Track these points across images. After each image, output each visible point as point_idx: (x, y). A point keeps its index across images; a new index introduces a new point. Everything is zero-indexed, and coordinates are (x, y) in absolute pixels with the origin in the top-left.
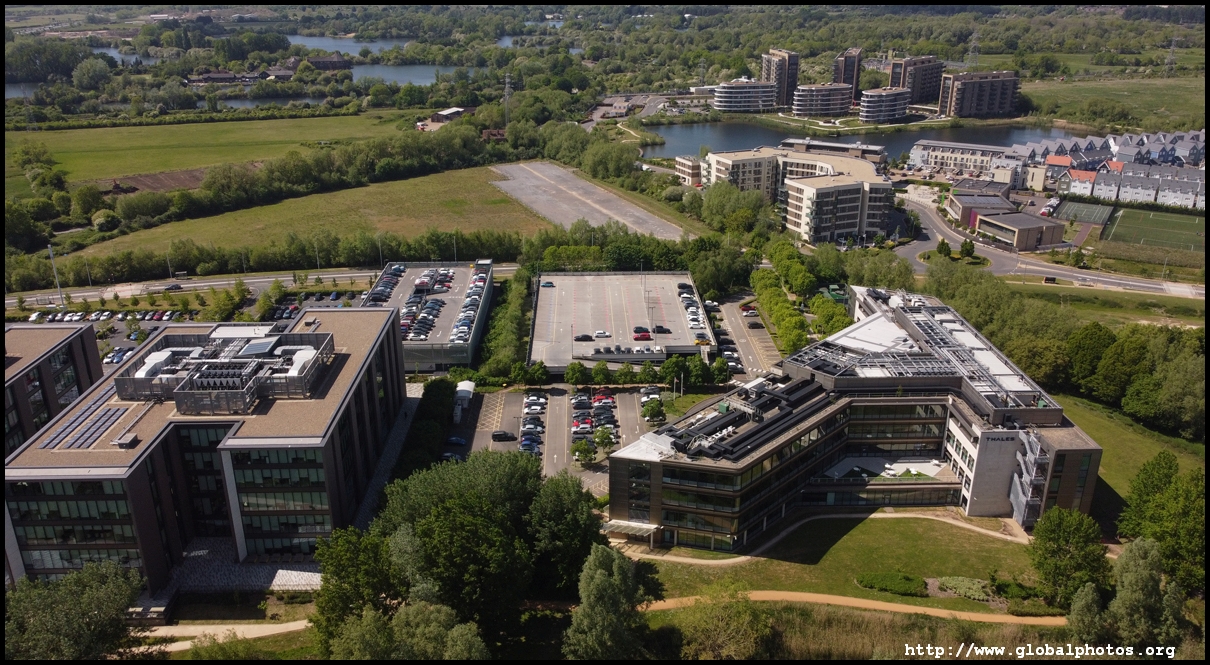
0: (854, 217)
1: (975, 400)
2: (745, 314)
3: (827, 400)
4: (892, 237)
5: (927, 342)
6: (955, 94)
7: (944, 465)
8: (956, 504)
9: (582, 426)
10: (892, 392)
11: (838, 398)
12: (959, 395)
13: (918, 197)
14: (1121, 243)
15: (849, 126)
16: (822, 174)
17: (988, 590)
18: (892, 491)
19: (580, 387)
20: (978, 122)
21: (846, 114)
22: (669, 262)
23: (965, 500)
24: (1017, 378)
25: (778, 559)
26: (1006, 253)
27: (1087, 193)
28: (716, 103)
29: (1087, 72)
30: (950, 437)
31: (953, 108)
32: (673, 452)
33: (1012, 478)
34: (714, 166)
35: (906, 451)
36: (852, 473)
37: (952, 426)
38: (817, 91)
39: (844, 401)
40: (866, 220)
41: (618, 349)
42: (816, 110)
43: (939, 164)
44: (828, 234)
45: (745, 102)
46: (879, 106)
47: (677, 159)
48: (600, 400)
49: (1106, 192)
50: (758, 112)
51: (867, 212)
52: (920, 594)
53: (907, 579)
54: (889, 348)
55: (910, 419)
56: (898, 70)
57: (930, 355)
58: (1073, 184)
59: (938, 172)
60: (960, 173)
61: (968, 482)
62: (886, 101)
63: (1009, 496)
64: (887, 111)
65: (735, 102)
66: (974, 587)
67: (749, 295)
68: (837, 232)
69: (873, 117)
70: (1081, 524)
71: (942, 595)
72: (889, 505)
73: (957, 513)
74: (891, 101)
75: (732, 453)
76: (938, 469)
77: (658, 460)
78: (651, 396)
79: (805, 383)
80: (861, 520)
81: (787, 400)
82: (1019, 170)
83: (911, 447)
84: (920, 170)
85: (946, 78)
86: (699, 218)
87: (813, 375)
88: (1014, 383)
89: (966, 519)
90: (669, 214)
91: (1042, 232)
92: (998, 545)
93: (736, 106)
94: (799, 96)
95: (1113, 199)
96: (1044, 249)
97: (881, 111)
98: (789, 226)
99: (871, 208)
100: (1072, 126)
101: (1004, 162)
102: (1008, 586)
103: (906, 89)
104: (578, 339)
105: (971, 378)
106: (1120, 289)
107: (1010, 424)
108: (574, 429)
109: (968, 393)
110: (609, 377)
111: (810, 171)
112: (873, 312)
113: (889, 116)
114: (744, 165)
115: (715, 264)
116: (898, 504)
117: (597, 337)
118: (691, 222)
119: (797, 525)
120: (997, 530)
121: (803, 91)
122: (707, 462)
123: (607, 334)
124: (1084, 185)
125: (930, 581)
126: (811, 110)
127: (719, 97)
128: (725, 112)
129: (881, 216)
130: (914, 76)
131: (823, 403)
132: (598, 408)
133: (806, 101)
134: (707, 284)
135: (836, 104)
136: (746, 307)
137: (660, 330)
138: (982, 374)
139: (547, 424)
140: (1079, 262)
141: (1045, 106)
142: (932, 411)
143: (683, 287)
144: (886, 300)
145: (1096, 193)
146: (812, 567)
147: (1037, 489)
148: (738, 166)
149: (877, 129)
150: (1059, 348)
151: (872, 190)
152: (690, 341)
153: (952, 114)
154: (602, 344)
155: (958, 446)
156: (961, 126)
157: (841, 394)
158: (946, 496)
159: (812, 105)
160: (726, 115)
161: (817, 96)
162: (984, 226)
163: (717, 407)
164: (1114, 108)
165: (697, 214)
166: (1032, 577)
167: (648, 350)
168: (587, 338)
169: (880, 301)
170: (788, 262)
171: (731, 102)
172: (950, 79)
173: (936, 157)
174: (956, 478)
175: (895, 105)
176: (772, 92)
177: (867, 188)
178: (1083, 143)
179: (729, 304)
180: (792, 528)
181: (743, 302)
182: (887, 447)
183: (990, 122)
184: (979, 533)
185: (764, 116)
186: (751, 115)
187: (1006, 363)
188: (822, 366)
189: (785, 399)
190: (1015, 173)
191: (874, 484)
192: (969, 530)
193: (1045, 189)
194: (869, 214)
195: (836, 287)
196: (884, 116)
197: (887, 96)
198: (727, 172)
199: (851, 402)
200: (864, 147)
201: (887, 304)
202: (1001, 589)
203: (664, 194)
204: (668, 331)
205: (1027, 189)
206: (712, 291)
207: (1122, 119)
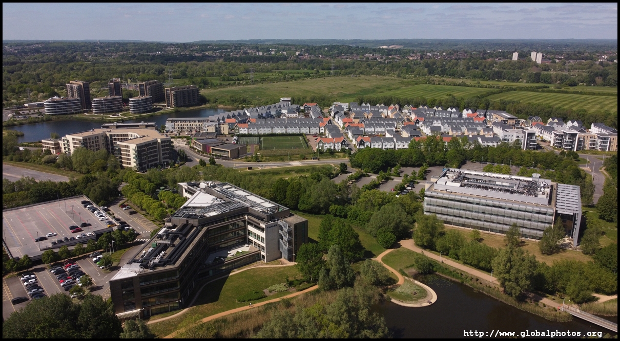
0: (156, 155)
1: (257, 214)
2: (124, 209)
3: (198, 230)
4: (177, 162)
5: (227, 197)
6: (172, 97)
7: (250, 246)
8: (260, 260)
9: (66, 281)
10: (223, 220)
11: (202, 228)
12: (249, 214)
13: (179, 144)
14: (268, 150)
15: (126, 116)
16: (132, 138)
17: (287, 286)
18: (235, 262)
19: (52, 264)
20: (187, 109)
21: (121, 111)
22: (71, 192)
23: (263, 256)
24: (268, 203)
25: (201, 304)
26: (227, 161)
27: (246, 133)
28: (46, 111)
29: (221, 84)
30: (250, 233)
31: (173, 104)
32: (141, 270)
33: (279, 241)
34: (71, 142)
35: (233, 244)
36: (216, 259)
37: (250, 228)
38: (104, 100)
39: (205, 229)
40: (162, 157)
41: (66, 239)
42: (106, 110)
43: (180, 128)
44: (146, 165)
45: (64, 109)
46: (138, 105)
47: (43, 141)
48: (69, 266)
49: (254, 131)
50: (73, 113)
51: (162, 152)
52: (263, 297)
53: (257, 293)
54: (212, 203)
55: (227, 231)
56: (142, 88)
57: (230, 202)
58: (240, 130)
59: (181, 132)
60: (191, 131)
61: (263, 248)
62: (142, 102)
63: (279, 249)
64: (143, 107)
65: (58, 109)
66: (281, 287)
67: (121, 200)
68: (150, 164)
69: (137, 111)
70: (313, 247)
71: (271, 294)
72: (235, 268)
73: (262, 263)
74: (144, 102)
75: (171, 261)
76: (249, 248)
77: (136, 275)
78: (98, 257)
79: (185, 226)
80: (227, 278)
81: (182, 234)
82: (217, 126)
83: (235, 242)
84: (172, 132)
85: (167, 90)
86: (71, 169)
87: (187, 221)
88: (268, 205)
89: (266, 264)
90: (51, 170)
91: (239, 150)
92: (282, 269)
93: (59, 112)
94: (95, 103)
95: (257, 133)
96: (241, 157)
97: (140, 107)
98: (124, 165)
99: (163, 150)
100: (226, 107)
101: (211, 124)
102: (293, 282)
103: (148, 96)
104: (37, 241)
105: (252, 206)
106: (276, 167)
107: (273, 220)
108: (62, 284)
109: (253, 213)
110: (70, 254)
111: (125, 137)
112: (195, 192)
113: (145, 109)
114: (89, 138)
115: (101, 187)
116: (238, 267)
117: (49, 237)
118: (67, 172)
119: (202, 288)
120: (279, 264)
121: (96, 101)
122: (160, 269)
123: (55, 234)
124: (244, 130)
125: (264, 291)
126: (103, 110)
127: (47, 107)
128: (53, 115)
129: (169, 153)
130: (151, 90)
131: (197, 232)
132: (70, 270)
133: (99, 106)
134: (99, 198)
135: (116, 106)
136: (123, 206)
137: (85, 225)
138: (254, 204)
139: (43, 286)
140: (257, 159)
141: (212, 99)
142: (238, 225)
143: (84, 203)
144: (198, 186)
145: (250, 132)
146: (217, 302)
147: (290, 242)
148: (86, 139)
149: (141, 116)
150: (270, 191)
151: (162, 142)
152: (105, 226)
153: (173, 106)
154: (55, 239)
155: (255, 235)
156: (179, 111)
157: (203, 226)
158: (256, 257)
159: (103, 108)
160: (54, 117)
161: (105, 103)
162: (214, 151)
163: (150, 246)
164: (240, 98)
165: (69, 167)
166: (300, 276)
167: (85, 235)
168: (43, 239)
169: (195, 187)
170: (137, 180)
171: (55, 110)
172: (169, 90)
173: (178, 125)
174: (257, 249)
175: (146, 104)
176: (78, 102)
177: (159, 141)
178: (236, 113)
179: (112, 206)
180: (200, 291)
181: (119, 204)
182: (223, 246)
183: (192, 108)
184: (273, 267)
185: (77, 116)
186: (70, 116)
187: (260, 198)
188: (189, 216)
189: (180, 234)
190: (216, 128)
191: (227, 261)
192: (269, 267)
193: (229, 134)
194: (163, 153)
195: (163, 188)
196: (143, 110)
197: (142, 100)
198: (80, 143)
199: (208, 228)
200: (146, 124)
201: (199, 187)
202: (291, 284)
203: (43, 160)
204: (90, 225)
205: (222, 134)
206: (102, 201)
207: (245, 102)
